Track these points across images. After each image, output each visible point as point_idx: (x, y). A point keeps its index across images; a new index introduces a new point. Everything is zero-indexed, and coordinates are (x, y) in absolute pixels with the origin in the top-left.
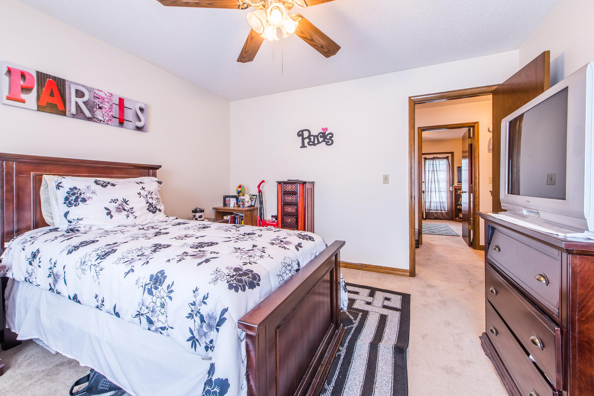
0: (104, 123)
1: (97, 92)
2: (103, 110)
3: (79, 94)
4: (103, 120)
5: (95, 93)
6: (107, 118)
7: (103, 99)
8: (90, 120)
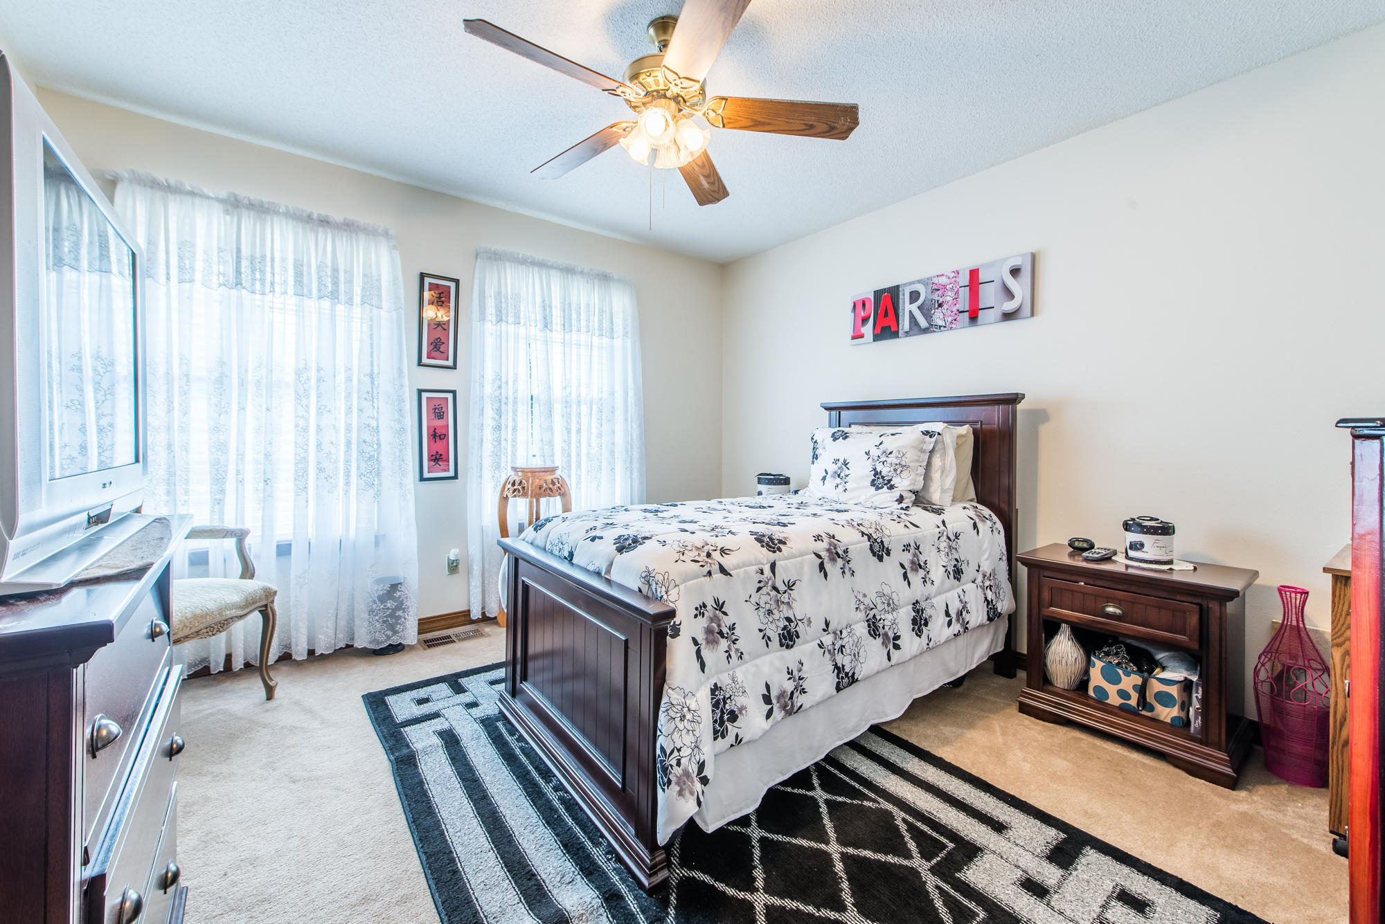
0: (945, 329)
1: (935, 280)
2: (945, 306)
3: (914, 296)
4: (944, 325)
5: (933, 283)
6: (950, 319)
7: (945, 287)
8: (926, 333)
